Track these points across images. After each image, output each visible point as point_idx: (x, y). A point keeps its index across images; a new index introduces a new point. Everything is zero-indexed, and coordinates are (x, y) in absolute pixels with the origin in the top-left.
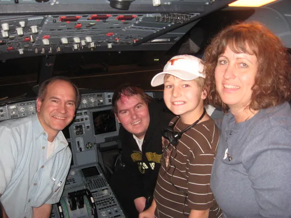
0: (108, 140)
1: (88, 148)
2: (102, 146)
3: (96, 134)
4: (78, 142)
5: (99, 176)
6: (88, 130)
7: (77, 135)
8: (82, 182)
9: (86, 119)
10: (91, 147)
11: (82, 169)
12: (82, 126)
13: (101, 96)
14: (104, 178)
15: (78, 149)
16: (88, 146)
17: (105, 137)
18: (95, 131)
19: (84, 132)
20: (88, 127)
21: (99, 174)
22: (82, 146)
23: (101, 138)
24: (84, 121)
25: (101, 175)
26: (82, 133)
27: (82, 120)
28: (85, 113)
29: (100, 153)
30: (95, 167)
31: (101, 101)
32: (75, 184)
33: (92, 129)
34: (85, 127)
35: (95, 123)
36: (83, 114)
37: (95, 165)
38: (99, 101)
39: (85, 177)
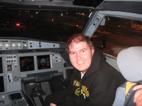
0: (29, 76)
1: (15, 80)
2: (25, 79)
3: (21, 71)
4: (9, 76)
5: (21, 99)
6: (16, 68)
7: (8, 71)
8: (9, 103)
9: (15, 61)
10: (17, 80)
11: (10, 95)
12: (12, 65)
13: (25, 42)
14: (25, 100)
15: (8, 81)
16: (15, 79)
17: (27, 74)
18: (21, 69)
19: (13, 70)
20: (16, 66)
21: (22, 98)
22: (11, 78)
23: (24, 74)
24: (14, 62)
25: (23, 98)
26: (12, 70)
27: (12, 61)
28: (15, 57)
29: (23, 84)
30: (19, 93)
31: (25, 45)
32: (4, 104)
33: (18, 68)
34: (14, 66)
35: (21, 64)
36: (13, 57)
37: (20, 92)
38: (24, 45)
39: (12, 100)
